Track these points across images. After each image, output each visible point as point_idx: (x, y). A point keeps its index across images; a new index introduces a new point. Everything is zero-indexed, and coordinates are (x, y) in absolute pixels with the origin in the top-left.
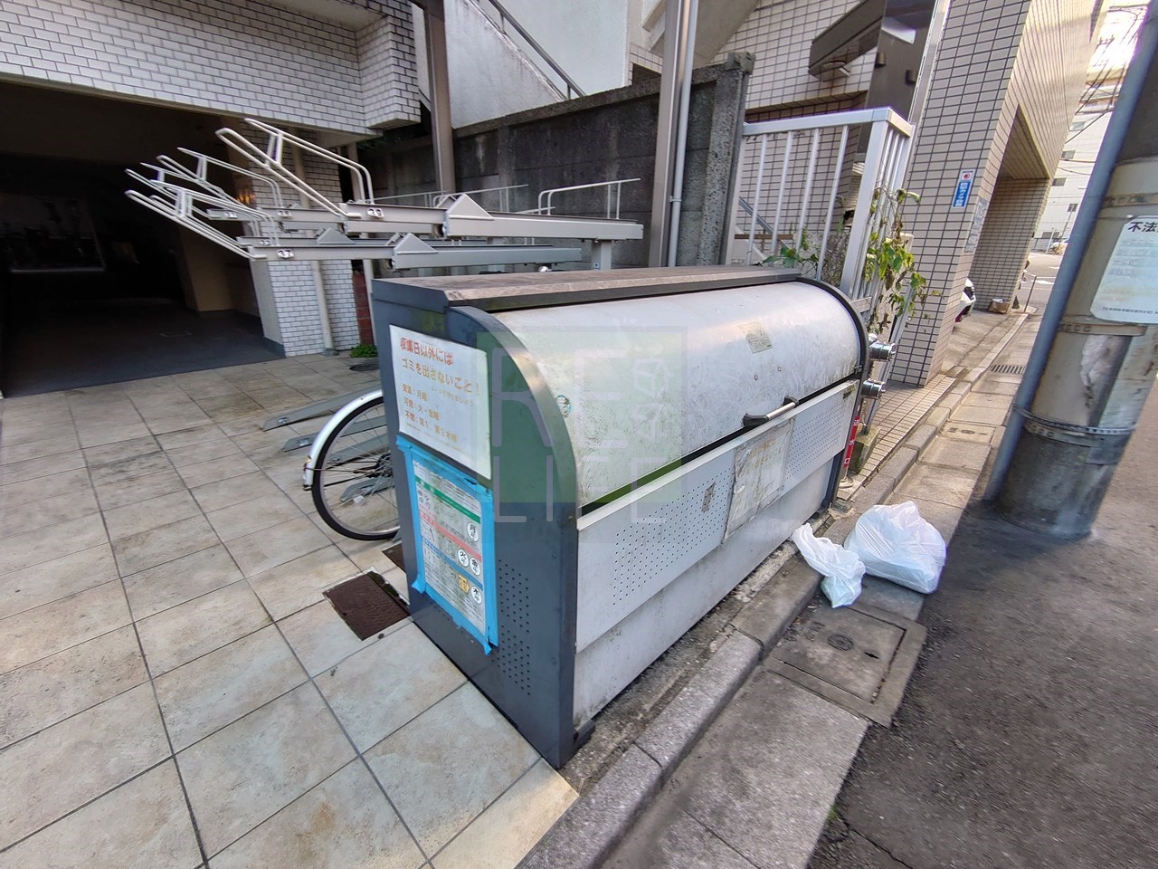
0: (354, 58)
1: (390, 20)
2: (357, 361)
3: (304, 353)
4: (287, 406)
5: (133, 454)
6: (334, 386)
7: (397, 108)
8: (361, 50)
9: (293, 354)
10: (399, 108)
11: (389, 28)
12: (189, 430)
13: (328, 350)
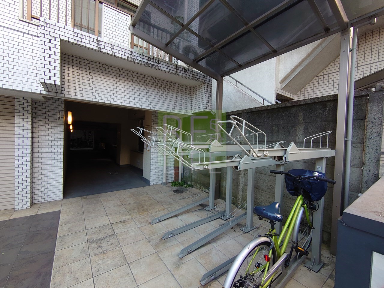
0: (191, 95)
1: (206, 84)
2: (175, 188)
3: (156, 184)
4: (157, 210)
5: (104, 235)
6: (170, 200)
7: (205, 107)
8: (193, 93)
9: (152, 184)
10: (206, 108)
11: (206, 86)
12: (123, 222)
13: (164, 183)
